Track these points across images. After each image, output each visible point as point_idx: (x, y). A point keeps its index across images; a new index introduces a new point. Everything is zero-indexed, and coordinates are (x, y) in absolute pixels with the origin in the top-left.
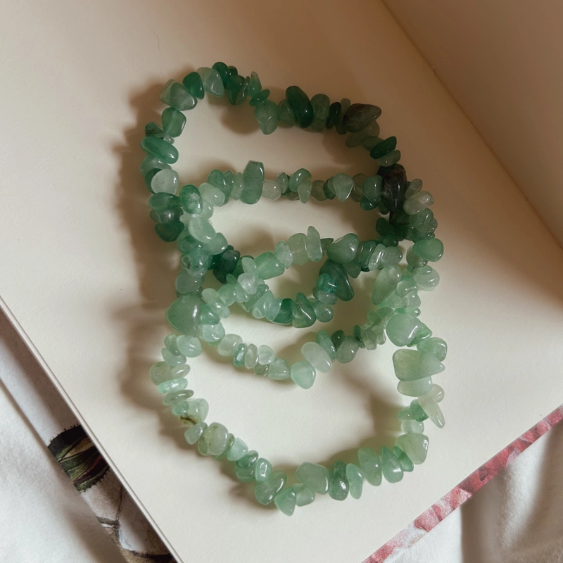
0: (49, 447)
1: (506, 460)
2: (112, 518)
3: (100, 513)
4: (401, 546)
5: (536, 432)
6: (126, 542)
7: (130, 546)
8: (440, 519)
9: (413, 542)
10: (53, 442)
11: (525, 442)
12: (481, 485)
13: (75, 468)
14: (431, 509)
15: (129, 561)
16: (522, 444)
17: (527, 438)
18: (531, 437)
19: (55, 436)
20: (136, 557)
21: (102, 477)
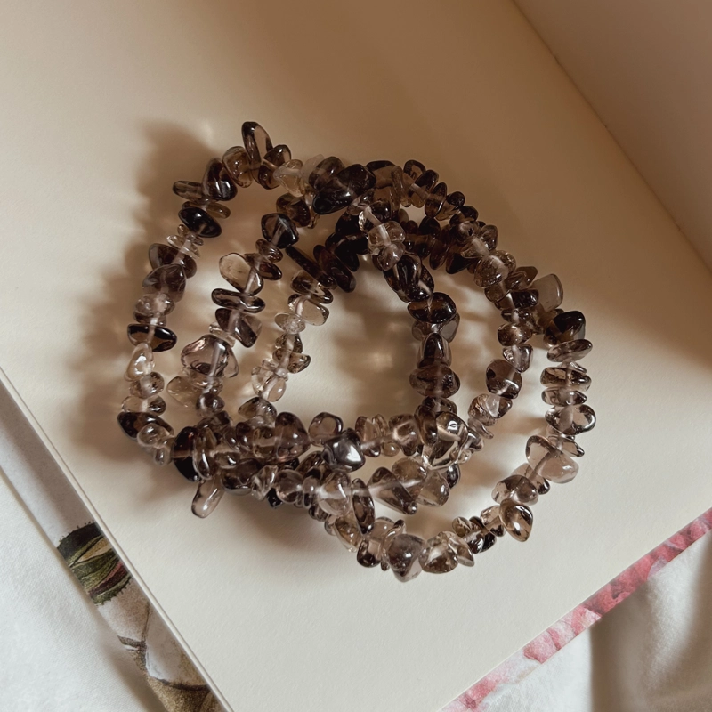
0: (58, 548)
1: (648, 572)
2: (136, 638)
3: (122, 632)
4: (506, 681)
5: (688, 536)
6: (155, 669)
7: (159, 673)
8: (558, 647)
9: (522, 676)
10: (63, 542)
11: (674, 549)
12: (614, 604)
13: (90, 576)
14: (547, 634)
15: (157, 692)
16: (670, 552)
17: (677, 544)
18: (681, 541)
19: (66, 535)
20: (167, 688)
21: (124, 586)
